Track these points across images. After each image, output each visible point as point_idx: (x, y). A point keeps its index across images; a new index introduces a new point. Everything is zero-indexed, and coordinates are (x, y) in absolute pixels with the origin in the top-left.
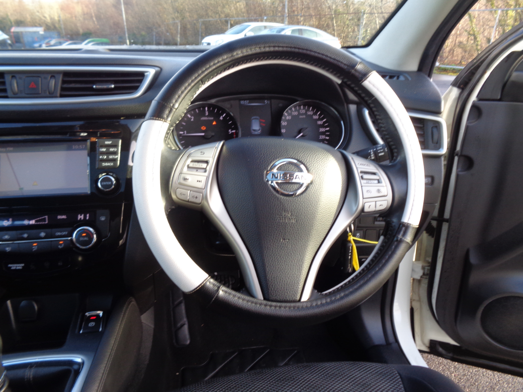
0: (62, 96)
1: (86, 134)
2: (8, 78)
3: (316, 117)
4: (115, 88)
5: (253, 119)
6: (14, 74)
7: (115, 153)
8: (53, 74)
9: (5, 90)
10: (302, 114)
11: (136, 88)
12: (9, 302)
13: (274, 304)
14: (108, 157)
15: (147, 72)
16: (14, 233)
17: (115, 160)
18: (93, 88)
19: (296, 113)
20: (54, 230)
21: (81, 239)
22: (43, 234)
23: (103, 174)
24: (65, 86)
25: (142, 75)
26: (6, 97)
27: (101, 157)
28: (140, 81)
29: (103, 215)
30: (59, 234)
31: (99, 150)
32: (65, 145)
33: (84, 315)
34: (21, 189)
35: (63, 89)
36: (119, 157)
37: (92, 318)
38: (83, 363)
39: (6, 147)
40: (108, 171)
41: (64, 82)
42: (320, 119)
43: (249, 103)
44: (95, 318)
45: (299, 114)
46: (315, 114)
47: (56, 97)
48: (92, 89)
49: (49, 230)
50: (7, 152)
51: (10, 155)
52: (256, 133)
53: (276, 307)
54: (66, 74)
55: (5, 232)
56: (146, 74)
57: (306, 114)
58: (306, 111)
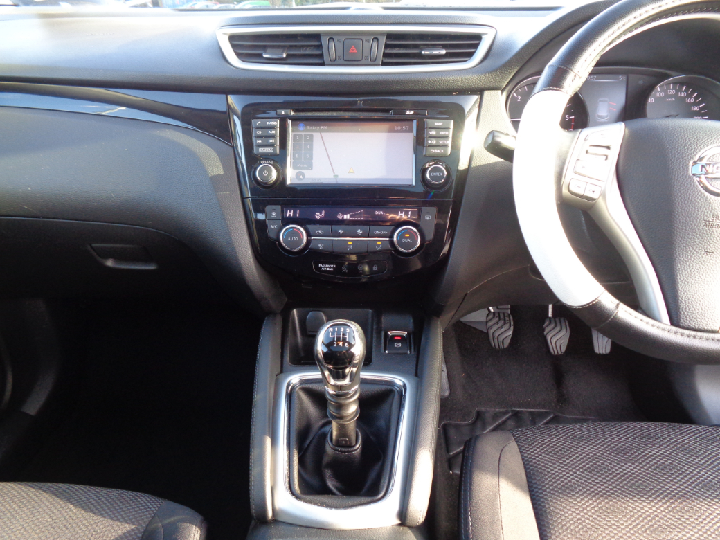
0: (384, 64)
1: (412, 112)
2: (325, 41)
3: (689, 100)
4: (447, 55)
5: (600, 101)
6: (332, 36)
7: (446, 137)
8: (375, 36)
9: (321, 56)
10: (671, 96)
11: (470, 55)
12: (295, 311)
13: (687, 332)
14: (437, 142)
15: (485, 34)
16: (328, 227)
17: (445, 146)
18: (421, 53)
19: (662, 94)
20: (372, 227)
21: (404, 240)
22: (360, 232)
23: (431, 163)
24: (388, 51)
25: (478, 37)
26: (322, 64)
27: (429, 142)
28: (476, 46)
29: (428, 213)
30: (378, 232)
31: (427, 133)
32: (386, 126)
33: (386, 335)
34: (336, 176)
35: (385, 55)
36: (449, 142)
37: (396, 338)
38: (405, 386)
39: (320, 126)
40: (436, 159)
41: (387, 46)
42: (695, 104)
43: (596, 79)
44: (399, 338)
45: (667, 96)
46: (690, 96)
47: (377, 65)
48: (419, 56)
49: (367, 227)
50: (321, 131)
51: (324, 134)
52: (603, 120)
53: (688, 336)
54: (390, 36)
55: (318, 226)
56: (483, 37)
57: (675, 96)
58: (677, 92)
